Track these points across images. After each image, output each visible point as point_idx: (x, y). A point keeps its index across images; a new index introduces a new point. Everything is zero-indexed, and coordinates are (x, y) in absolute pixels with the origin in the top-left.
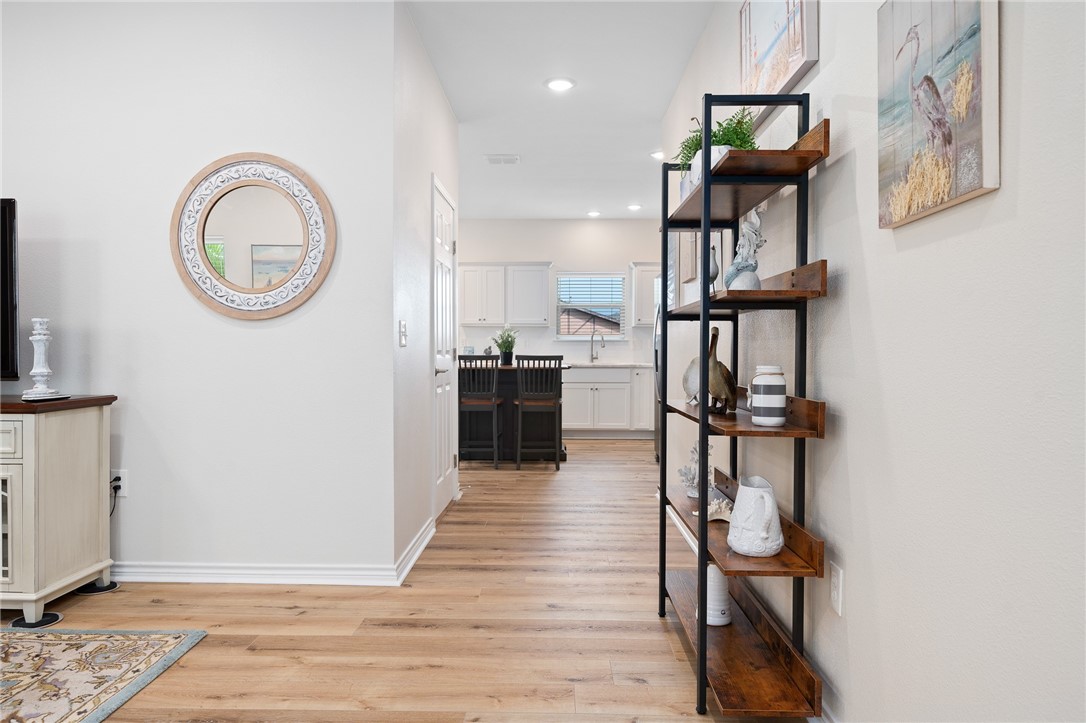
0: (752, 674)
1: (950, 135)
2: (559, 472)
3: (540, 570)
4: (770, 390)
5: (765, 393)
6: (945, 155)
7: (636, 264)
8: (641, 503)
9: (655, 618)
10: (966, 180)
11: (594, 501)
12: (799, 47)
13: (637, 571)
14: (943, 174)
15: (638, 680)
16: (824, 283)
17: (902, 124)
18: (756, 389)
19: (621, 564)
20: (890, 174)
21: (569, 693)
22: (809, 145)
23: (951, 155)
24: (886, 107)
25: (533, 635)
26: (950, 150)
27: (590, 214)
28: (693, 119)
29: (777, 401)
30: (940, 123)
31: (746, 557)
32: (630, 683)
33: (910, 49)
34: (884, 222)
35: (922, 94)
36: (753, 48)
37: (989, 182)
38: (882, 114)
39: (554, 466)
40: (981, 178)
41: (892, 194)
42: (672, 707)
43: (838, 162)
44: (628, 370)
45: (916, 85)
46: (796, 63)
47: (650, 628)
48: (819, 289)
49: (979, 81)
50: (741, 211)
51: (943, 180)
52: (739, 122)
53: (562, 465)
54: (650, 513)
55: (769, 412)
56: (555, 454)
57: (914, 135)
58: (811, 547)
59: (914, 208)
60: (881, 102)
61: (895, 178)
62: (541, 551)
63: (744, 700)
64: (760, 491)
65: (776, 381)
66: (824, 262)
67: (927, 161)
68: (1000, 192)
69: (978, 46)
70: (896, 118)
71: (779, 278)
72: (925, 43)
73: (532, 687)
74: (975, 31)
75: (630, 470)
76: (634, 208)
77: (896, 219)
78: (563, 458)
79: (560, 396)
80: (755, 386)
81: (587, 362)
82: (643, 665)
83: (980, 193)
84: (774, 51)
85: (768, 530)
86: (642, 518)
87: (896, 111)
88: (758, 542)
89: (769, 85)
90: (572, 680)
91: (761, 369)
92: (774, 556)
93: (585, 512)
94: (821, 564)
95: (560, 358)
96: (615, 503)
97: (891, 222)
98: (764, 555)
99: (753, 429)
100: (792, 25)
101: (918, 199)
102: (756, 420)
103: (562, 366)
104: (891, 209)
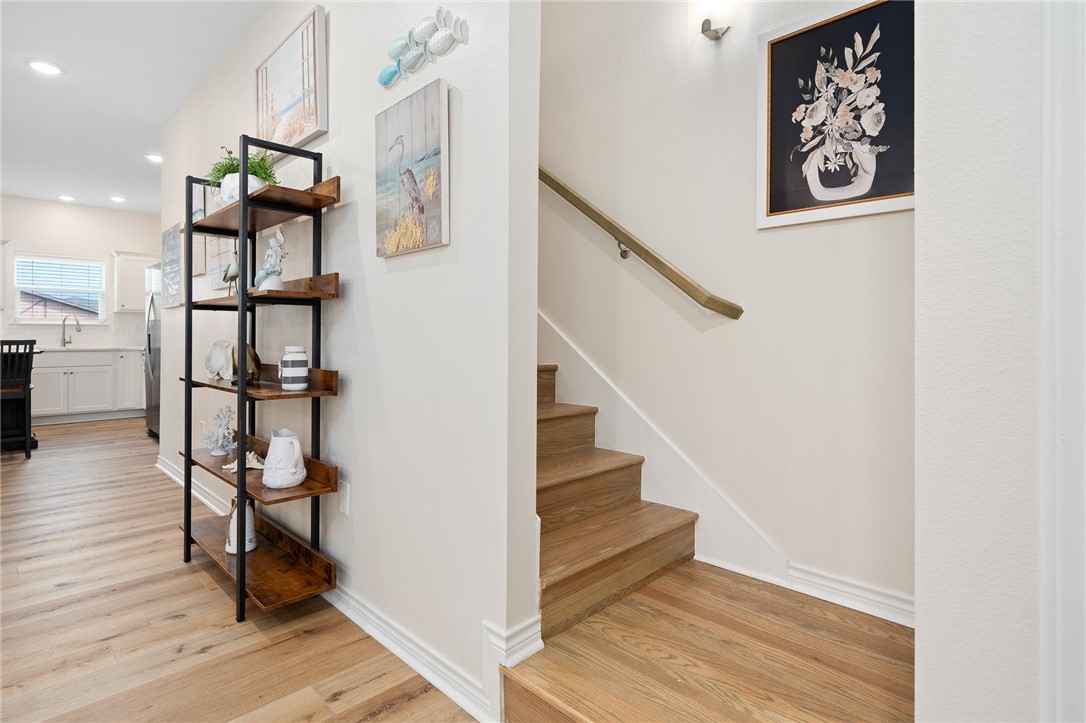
0: (282, 577)
1: (423, 208)
2: (31, 460)
3: (36, 557)
4: (296, 364)
5: (292, 366)
6: (420, 220)
7: (118, 253)
8: (141, 475)
9: (182, 564)
10: (432, 237)
11: (85, 481)
12: (313, 117)
13: (152, 532)
14: (419, 230)
15: (176, 617)
16: (337, 288)
17: (393, 193)
18: (285, 364)
19: (132, 530)
20: (384, 224)
21: (106, 650)
22: (322, 191)
23: (423, 220)
24: (381, 180)
25: (47, 616)
26: (423, 217)
27: (61, 197)
28: (222, 148)
29: (302, 372)
30: (417, 200)
31: (279, 490)
32: (170, 621)
33: (397, 149)
34: (380, 253)
35: (405, 179)
36: (270, 103)
37: (445, 241)
38: (378, 184)
39: (23, 455)
40: (441, 237)
41: (386, 236)
42: (214, 625)
43: (343, 206)
44: (111, 353)
45: (402, 172)
46: (310, 129)
47: (177, 574)
48: (333, 292)
49: (440, 182)
50: (258, 227)
51: (419, 234)
52: (262, 159)
53: (33, 453)
54: (153, 482)
55: (295, 380)
56: (25, 442)
57: (399, 203)
58: (328, 473)
59: (401, 247)
60: (378, 176)
61: (388, 226)
62: (31, 538)
63: (280, 596)
64: (290, 439)
65: (301, 357)
66: (337, 274)
67: (409, 220)
68: (449, 247)
69: (439, 162)
70: (388, 189)
71: (297, 282)
72: (407, 150)
73: (60, 660)
74: (437, 153)
75: (119, 447)
76: (118, 199)
77: (389, 252)
78: (34, 445)
79: (28, 381)
80: (285, 361)
81: (57, 346)
82: (178, 604)
83: (438, 245)
84: (290, 113)
85: (296, 466)
86: (146, 487)
87: (389, 185)
88: (289, 476)
89: (286, 137)
90: (106, 639)
91: (289, 349)
92: (302, 484)
93: (78, 492)
94: (336, 482)
95: (32, 343)
96: (112, 479)
97: (385, 254)
98: (293, 485)
99: (283, 393)
100: (306, 100)
101: (404, 242)
102: (285, 386)
103: (34, 351)
104: (386, 246)
